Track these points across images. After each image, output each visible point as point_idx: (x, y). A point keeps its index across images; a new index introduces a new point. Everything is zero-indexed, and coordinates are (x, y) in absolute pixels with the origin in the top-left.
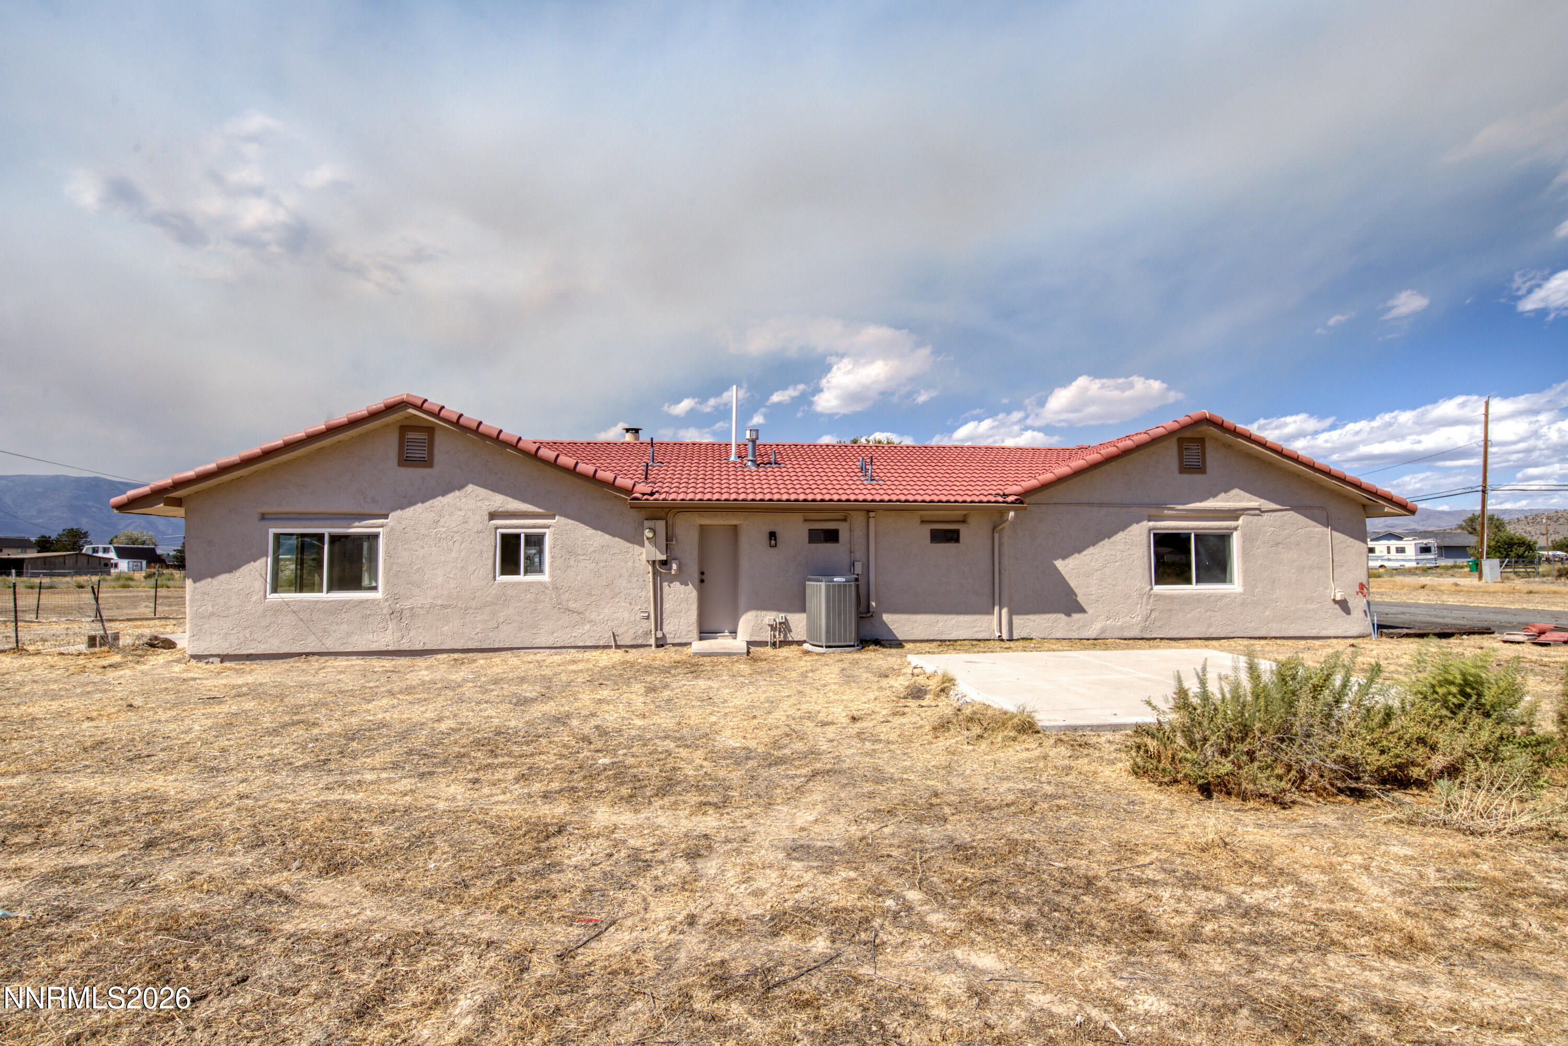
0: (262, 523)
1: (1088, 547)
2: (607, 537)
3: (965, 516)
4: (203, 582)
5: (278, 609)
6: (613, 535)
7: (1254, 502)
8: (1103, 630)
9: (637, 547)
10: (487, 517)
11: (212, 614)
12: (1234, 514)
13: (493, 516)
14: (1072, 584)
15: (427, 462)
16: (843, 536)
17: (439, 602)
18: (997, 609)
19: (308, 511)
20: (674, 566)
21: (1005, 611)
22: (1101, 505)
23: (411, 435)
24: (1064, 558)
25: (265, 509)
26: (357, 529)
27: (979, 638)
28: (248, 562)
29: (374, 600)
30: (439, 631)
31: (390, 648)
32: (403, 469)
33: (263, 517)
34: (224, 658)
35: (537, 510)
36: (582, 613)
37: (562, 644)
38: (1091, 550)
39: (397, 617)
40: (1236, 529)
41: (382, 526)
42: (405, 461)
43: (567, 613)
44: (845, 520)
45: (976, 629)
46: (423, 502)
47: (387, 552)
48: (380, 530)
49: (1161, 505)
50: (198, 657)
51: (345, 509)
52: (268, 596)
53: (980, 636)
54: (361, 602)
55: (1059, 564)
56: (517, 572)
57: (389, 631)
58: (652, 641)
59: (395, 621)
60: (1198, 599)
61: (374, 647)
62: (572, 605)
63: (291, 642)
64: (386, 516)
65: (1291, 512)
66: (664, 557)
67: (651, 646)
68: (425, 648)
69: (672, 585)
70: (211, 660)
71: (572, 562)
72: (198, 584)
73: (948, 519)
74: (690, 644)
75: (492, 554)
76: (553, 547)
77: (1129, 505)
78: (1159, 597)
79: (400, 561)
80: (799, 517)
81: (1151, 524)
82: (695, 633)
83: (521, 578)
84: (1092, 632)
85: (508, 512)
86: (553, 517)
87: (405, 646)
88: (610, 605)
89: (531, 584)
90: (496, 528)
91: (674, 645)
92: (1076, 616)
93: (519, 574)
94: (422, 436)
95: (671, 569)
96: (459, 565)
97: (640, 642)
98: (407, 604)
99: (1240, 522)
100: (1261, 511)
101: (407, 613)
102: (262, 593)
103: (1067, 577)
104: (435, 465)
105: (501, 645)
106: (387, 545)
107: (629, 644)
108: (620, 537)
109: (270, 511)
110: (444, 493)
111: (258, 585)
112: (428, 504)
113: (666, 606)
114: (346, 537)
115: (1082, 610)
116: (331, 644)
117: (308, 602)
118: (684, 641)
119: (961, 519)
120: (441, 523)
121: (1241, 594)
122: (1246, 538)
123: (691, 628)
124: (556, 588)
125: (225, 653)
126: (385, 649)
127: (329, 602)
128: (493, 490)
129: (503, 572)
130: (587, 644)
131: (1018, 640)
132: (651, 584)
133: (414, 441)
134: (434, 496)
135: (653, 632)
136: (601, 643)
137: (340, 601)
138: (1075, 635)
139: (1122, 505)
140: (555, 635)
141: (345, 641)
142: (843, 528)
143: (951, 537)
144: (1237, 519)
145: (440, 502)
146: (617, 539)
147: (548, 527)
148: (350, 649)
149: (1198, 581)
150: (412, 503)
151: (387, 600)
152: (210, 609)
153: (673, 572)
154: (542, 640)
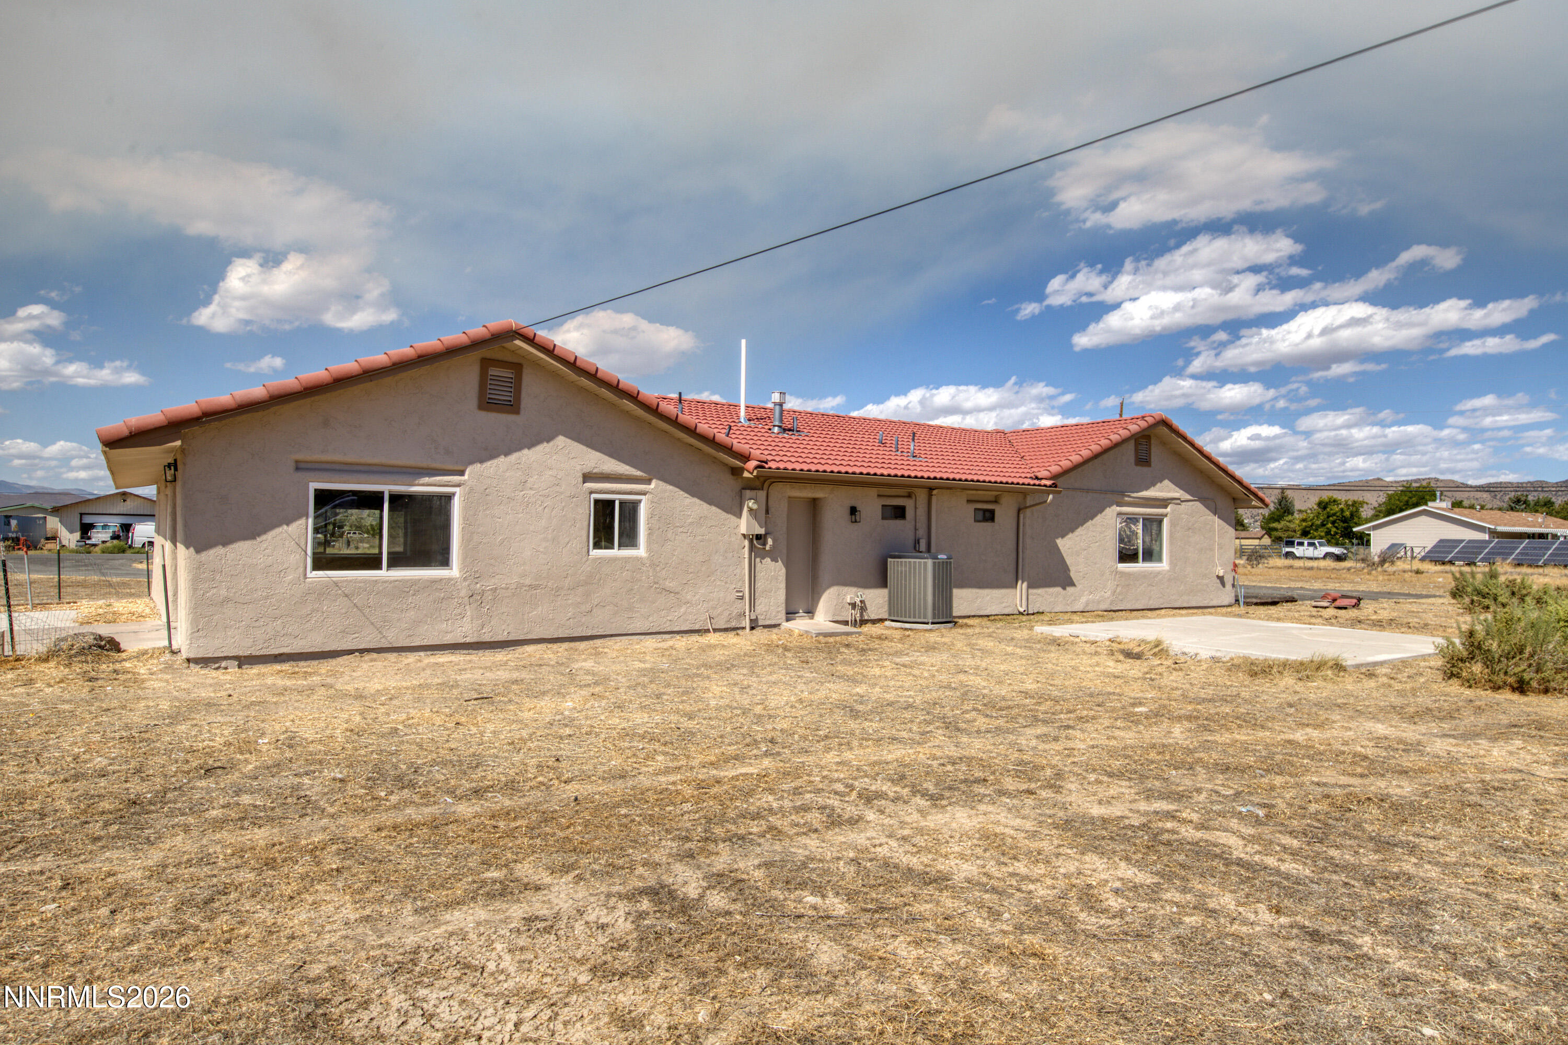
0: (300, 475)
1: (1077, 528)
2: (705, 506)
3: (996, 497)
4: (212, 552)
5: (322, 592)
6: (710, 503)
7: (1178, 493)
8: (1087, 604)
9: (733, 518)
10: (581, 479)
11: (227, 600)
12: (1164, 503)
13: (587, 477)
14: (1068, 562)
15: (513, 407)
16: (909, 513)
17: (528, 581)
18: (1020, 583)
19: (363, 460)
20: (770, 541)
21: (1025, 585)
22: (1088, 491)
23: (493, 371)
24: (1063, 537)
25: (300, 457)
26: (423, 487)
27: (1006, 613)
28: (279, 525)
29: (450, 579)
30: (526, 617)
31: (468, 640)
32: (483, 414)
33: (299, 467)
34: (243, 661)
35: (639, 473)
36: (678, 593)
37: (657, 630)
38: (1080, 531)
39: (477, 601)
40: (1166, 516)
41: (458, 485)
42: (487, 404)
43: (664, 593)
44: (909, 496)
45: (1004, 605)
46: (506, 455)
47: (465, 519)
48: (457, 490)
49: (1122, 493)
50: (204, 662)
51: (411, 462)
52: (309, 575)
53: (1006, 611)
54: (434, 581)
55: (1059, 542)
56: (610, 545)
57: (467, 619)
58: (747, 623)
59: (474, 605)
60: (1144, 576)
61: (449, 639)
62: (669, 584)
63: (340, 636)
64: (462, 473)
65: (1198, 503)
66: (762, 531)
67: (744, 628)
68: (510, 639)
69: (764, 561)
70: (224, 664)
71: (670, 535)
72: (204, 555)
73: (985, 499)
74: (779, 625)
75: (586, 523)
76: (651, 516)
77: (1106, 492)
78: (1123, 574)
79: (481, 529)
80: (873, 492)
81: (1118, 509)
82: (783, 615)
83: (615, 552)
84: (1079, 606)
85: (602, 474)
86: (648, 481)
87: (487, 638)
88: (706, 584)
89: (627, 560)
90: (591, 493)
91: (765, 627)
92: (1070, 590)
93: (613, 548)
94: (506, 373)
95: (765, 544)
96: (550, 536)
97: (734, 624)
98: (490, 584)
99: (1169, 509)
100: (1181, 501)
101: (489, 596)
102: (301, 569)
103: (1064, 555)
104: (522, 412)
105: (595, 633)
106: (465, 508)
107: (724, 627)
108: (715, 506)
109: (309, 458)
110: (531, 446)
111: (295, 558)
112: (514, 457)
113: (758, 585)
114: (411, 497)
115: (1072, 584)
116: (394, 637)
117: (365, 582)
118: (773, 622)
119: (993, 499)
120: (529, 485)
121: (1169, 571)
122: (1173, 524)
123: (780, 609)
124: (653, 565)
125: (247, 653)
126: (462, 641)
127: (391, 582)
128: (588, 446)
129: (597, 545)
130: (682, 629)
131: (1033, 614)
132: (747, 561)
133: (497, 378)
134: (519, 449)
135: (747, 614)
136: (697, 627)
137: (407, 581)
138: (1069, 609)
139: (1101, 492)
140: (650, 619)
141: (411, 633)
142: (908, 504)
143: (989, 516)
144: (1166, 507)
145: (527, 456)
146: (714, 508)
147: (645, 494)
148: (417, 643)
149: (1143, 560)
150: (492, 457)
151: (465, 579)
152: (223, 592)
153: (768, 548)
154: (639, 625)
